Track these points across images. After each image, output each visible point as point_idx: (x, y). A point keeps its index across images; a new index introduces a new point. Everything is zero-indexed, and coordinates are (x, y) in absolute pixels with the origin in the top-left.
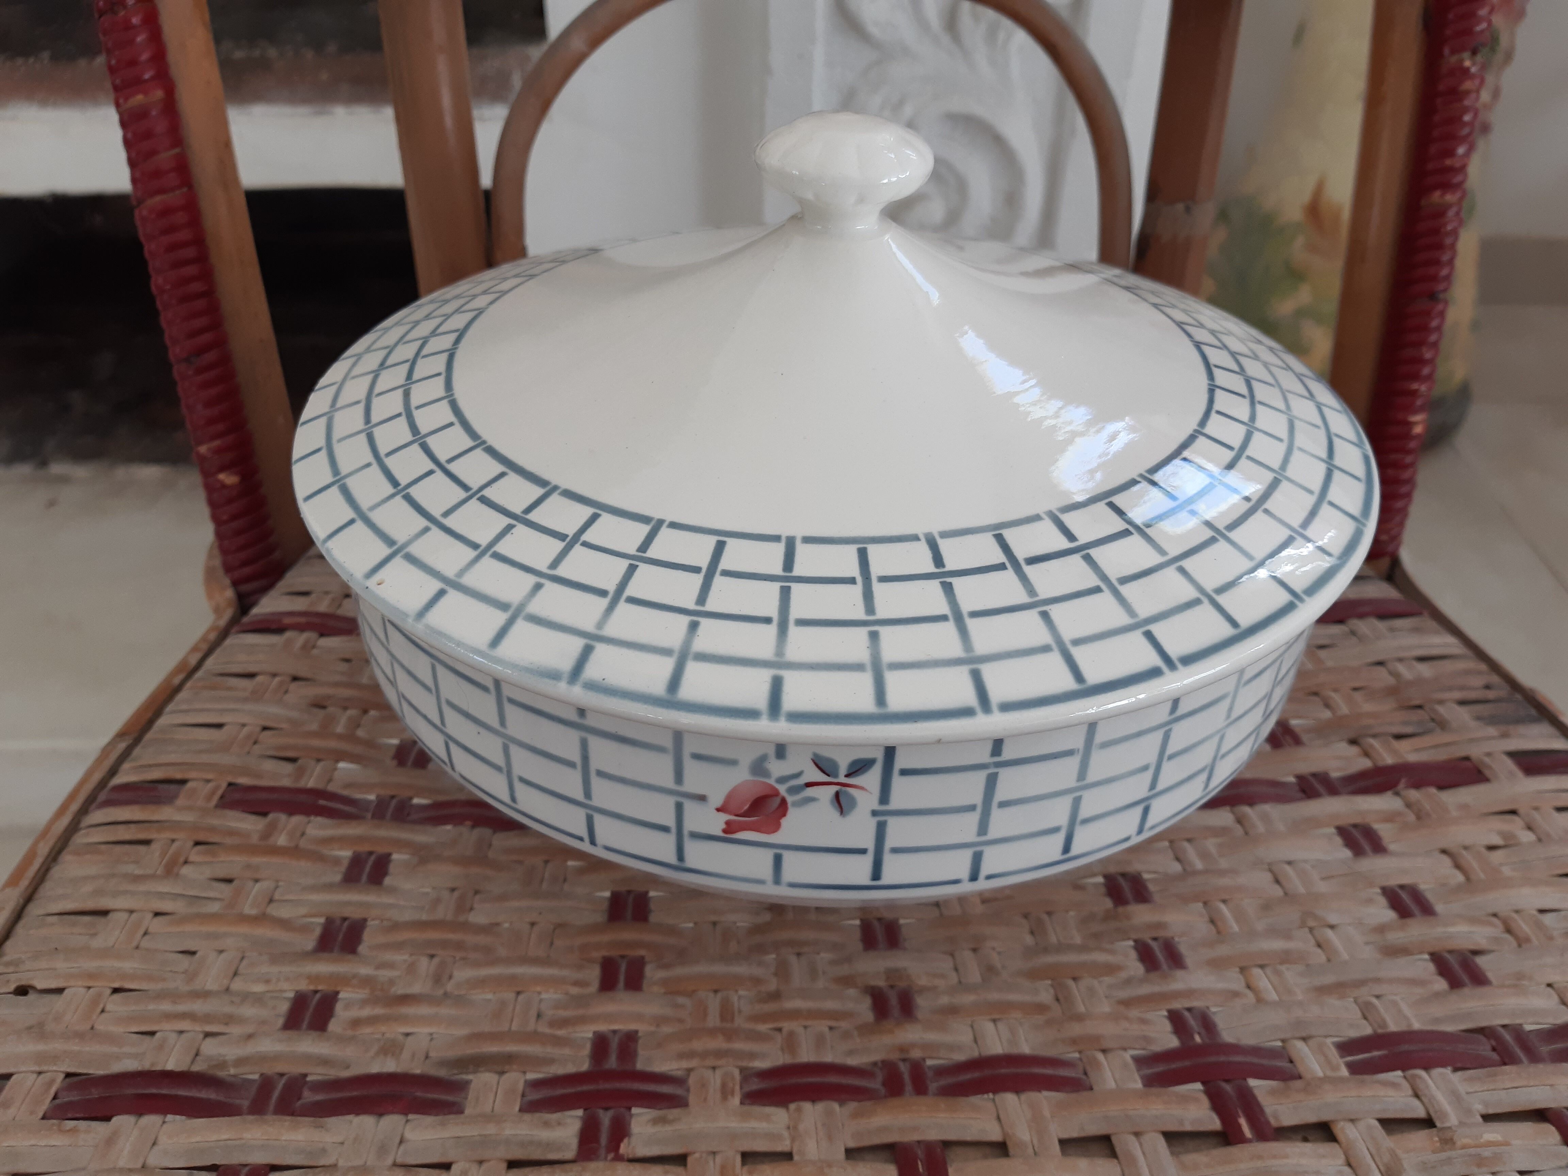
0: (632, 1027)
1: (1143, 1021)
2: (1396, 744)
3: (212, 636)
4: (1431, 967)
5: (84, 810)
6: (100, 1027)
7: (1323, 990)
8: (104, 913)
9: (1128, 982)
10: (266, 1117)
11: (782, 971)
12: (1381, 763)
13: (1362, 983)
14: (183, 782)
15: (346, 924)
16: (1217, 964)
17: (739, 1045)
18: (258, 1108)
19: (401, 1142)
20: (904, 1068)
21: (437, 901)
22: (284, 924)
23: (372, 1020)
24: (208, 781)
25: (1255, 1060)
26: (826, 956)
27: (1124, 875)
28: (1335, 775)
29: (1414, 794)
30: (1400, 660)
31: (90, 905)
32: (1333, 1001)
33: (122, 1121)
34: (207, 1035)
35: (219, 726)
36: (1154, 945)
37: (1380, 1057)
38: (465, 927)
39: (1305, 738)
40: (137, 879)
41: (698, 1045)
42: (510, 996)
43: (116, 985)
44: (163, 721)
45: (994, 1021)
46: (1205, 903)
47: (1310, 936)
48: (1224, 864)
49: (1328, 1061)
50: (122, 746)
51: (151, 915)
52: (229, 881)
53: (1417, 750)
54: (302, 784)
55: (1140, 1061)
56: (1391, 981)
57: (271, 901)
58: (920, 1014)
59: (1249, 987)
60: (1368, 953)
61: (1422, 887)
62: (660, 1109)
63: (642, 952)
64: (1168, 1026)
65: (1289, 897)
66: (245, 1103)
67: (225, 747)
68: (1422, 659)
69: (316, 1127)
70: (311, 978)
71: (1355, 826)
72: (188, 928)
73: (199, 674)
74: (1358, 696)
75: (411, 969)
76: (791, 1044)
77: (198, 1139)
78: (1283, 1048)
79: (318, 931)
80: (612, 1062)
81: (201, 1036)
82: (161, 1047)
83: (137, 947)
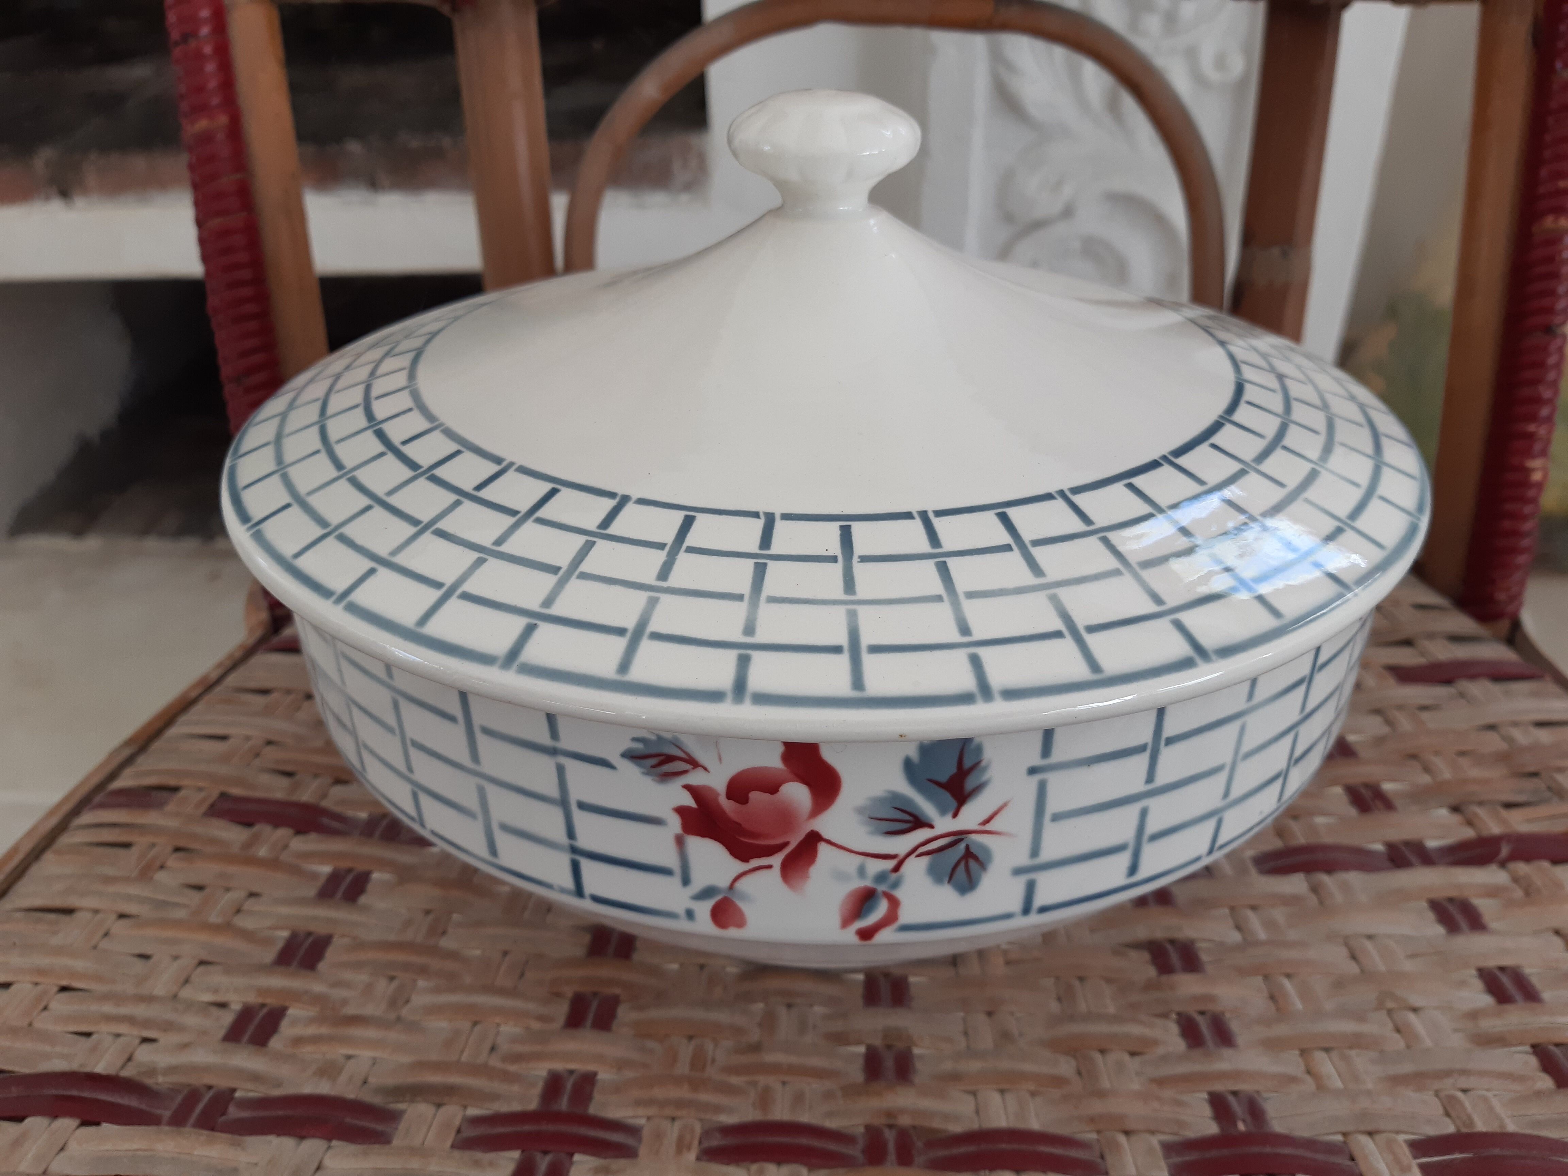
0: (590, 1067)
1: (1180, 1103)
2: (1504, 813)
3: (238, 654)
4: (1533, 1061)
5: (76, 811)
6: (38, 1024)
7: (1397, 1081)
8: (68, 911)
9: (1165, 1059)
10: (182, 1129)
11: (769, 1022)
12: (1485, 833)
13: (1448, 1073)
14: (175, 789)
15: (311, 939)
16: (1273, 1045)
17: (704, 1097)
18: (178, 1120)
19: (318, 1168)
20: (890, 1136)
21: (408, 923)
22: (247, 935)
23: (315, 1040)
24: (200, 789)
25: (1308, 1154)
26: (819, 1010)
27: (1172, 942)
28: (1432, 844)
29: (1521, 868)
30: (1515, 724)
31: (58, 903)
32: (1409, 1093)
33: (35, 1123)
34: (145, 1040)
35: (223, 738)
36: (1200, 1019)
37: (1462, 1160)
38: (434, 951)
39: (1398, 803)
40: (108, 880)
41: (659, 1093)
42: (466, 1025)
43: (64, 983)
44: (173, 731)
45: (1002, 1092)
46: (1266, 977)
47: (1388, 1020)
48: (1292, 935)
49: (1397, 1161)
50: (127, 752)
51: (113, 917)
52: (199, 888)
53: (1529, 821)
54: (295, 798)
55: (1169, 1149)
56: (1482, 1074)
57: (238, 911)
58: (918, 1079)
59: (1309, 1072)
60: (1457, 1041)
61: (1528, 971)
62: (605, 1158)
63: (617, 991)
64: (1207, 1111)
65: (1366, 975)
66: (167, 1114)
67: (225, 758)
68: (1541, 724)
69: (232, 1144)
70: (261, 991)
71: (1451, 900)
72: (150, 932)
73: (218, 689)
74: (1464, 762)
75: (368, 989)
76: (765, 1099)
77: (109, 1146)
78: (1345, 1143)
79: (280, 945)
80: (564, 1104)
81: (137, 1041)
82: (94, 1049)
83: (95, 947)
